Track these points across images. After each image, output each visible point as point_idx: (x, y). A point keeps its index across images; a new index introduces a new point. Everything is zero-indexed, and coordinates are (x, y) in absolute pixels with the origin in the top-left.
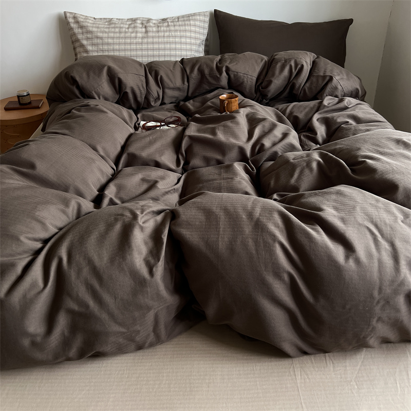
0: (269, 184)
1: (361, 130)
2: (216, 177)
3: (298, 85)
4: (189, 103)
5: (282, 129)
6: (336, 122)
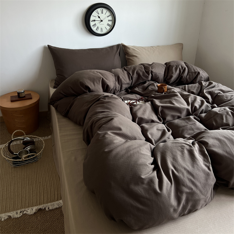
0: (213, 124)
1: (229, 96)
2: (186, 124)
3: (184, 77)
4: (137, 89)
5: (199, 98)
6: (215, 93)
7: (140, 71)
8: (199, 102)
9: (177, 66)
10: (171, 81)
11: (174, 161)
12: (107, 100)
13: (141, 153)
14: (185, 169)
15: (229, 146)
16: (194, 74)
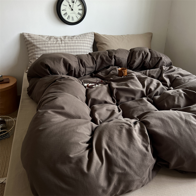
0: (165, 105)
1: (186, 79)
2: (138, 105)
3: (146, 62)
4: (100, 74)
5: (155, 81)
6: (173, 77)
7: (103, 56)
8: (154, 85)
9: (140, 52)
10: (134, 66)
11: (110, 141)
12: (62, 81)
13: (76, 132)
14: (120, 149)
15: (172, 126)
16: (156, 60)
